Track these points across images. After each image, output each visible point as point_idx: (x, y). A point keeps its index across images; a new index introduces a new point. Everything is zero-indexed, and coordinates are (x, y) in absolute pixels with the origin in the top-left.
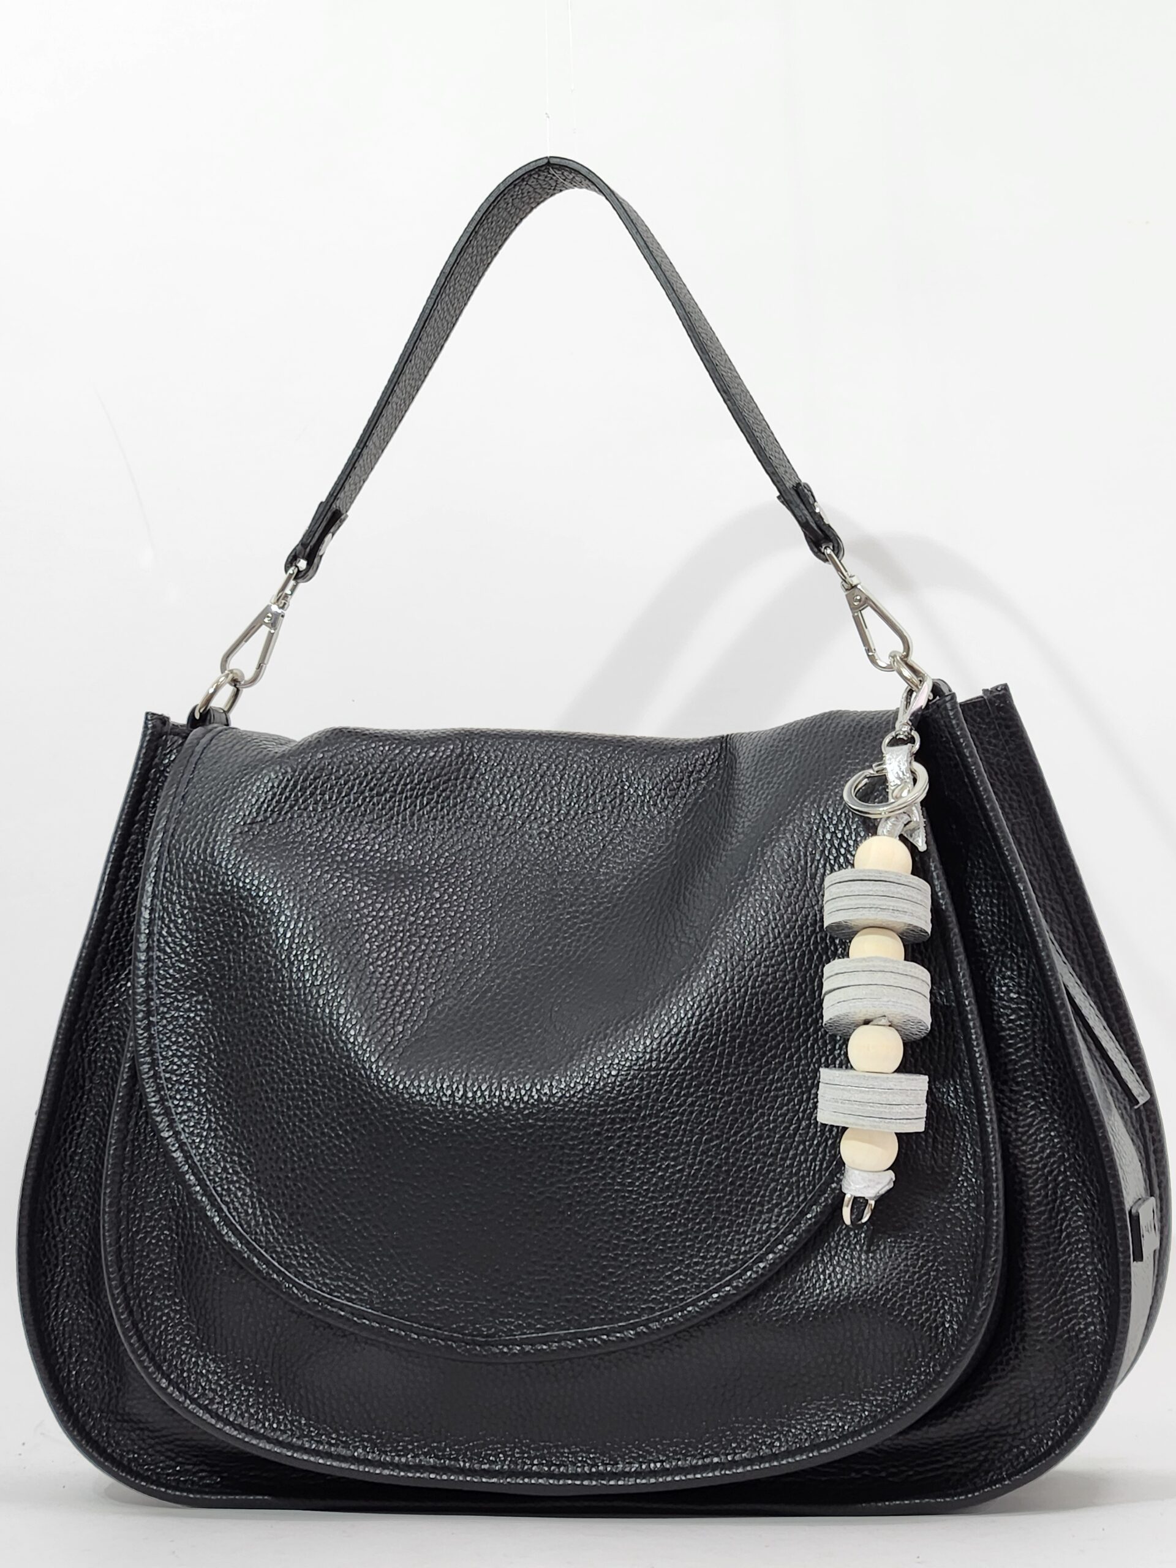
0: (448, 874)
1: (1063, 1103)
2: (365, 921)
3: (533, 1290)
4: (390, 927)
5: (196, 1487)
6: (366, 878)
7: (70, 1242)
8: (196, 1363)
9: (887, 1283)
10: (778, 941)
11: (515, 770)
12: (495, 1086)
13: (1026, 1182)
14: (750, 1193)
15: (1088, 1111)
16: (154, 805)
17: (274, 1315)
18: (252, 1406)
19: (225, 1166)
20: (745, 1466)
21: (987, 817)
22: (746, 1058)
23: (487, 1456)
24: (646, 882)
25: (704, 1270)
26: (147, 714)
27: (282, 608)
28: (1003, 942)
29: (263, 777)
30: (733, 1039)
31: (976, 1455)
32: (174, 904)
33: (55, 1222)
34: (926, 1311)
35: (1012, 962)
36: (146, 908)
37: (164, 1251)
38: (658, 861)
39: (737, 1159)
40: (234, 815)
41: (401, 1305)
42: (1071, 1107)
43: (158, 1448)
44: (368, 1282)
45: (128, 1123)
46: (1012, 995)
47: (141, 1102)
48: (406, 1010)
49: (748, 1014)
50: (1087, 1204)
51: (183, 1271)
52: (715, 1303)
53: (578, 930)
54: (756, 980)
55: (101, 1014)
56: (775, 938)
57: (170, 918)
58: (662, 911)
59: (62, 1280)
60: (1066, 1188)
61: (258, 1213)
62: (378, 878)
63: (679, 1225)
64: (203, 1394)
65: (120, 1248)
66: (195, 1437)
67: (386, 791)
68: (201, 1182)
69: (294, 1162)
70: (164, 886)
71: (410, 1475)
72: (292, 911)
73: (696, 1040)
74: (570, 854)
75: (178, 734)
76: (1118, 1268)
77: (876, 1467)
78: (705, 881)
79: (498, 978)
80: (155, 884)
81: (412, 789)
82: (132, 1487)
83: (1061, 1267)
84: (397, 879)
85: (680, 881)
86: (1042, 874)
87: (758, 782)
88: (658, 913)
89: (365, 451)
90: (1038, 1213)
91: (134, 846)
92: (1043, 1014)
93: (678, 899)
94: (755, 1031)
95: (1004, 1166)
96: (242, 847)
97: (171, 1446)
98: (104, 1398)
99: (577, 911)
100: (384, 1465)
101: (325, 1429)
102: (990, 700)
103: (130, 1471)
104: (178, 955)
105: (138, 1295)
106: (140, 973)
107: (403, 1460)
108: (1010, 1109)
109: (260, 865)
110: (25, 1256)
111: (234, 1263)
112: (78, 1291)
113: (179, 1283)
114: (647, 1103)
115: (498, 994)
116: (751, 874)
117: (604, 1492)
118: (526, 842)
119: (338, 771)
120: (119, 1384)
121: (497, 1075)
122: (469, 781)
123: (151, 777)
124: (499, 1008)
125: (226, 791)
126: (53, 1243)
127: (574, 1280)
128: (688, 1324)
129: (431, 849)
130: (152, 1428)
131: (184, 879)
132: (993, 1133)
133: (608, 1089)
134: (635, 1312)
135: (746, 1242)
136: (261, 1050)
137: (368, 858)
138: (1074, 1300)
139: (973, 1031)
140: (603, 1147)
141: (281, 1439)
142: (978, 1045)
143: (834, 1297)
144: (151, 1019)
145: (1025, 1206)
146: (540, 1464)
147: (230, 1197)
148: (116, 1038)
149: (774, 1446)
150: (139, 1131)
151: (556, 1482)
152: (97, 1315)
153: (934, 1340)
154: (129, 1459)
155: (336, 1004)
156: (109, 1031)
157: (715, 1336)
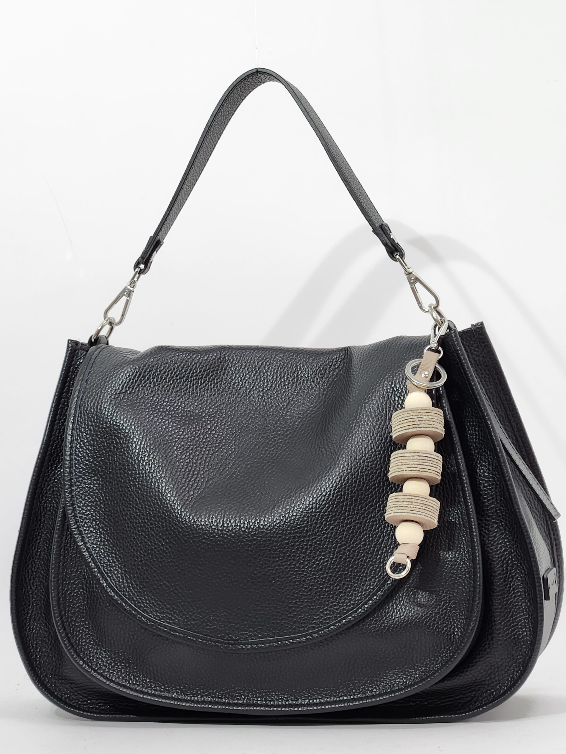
0: (214, 416)
1: (511, 526)
2: (174, 440)
3: (257, 618)
4: (186, 443)
5: (98, 711)
6: (175, 419)
7: (36, 594)
8: (96, 653)
9: (427, 613)
10: (373, 450)
11: (246, 365)
12: (237, 521)
13: (493, 564)
14: (360, 571)
15: (522, 530)
16: (73, 384)
17: (133, 630)
18: (123, 673)
19: (109, 559)
20: (359, 701)
21: (472, 389)
22: (358, 506)
23: (236, 697)
24: (310, 419)
26: (69, 340)
27: (133, 287)
28: (481, 448)
29: (125, 371)
30: (352, 498)
31: (470, 694)
32: (82, 433)
33: (28, 584)
35: (485, 458)
37: (80, 599)
38: (315, 409)
39: (354, 555)
40: (111, 390)
41: (193, 625)
42: (514, 528)
43: (79, 692)
44: (178, 615)
45: (62, 538)
46: (485, 474)
47: (68, 527)
48: (194, 483)
49: (359, 485)
50: (522, 574)
51: (89, 609)
52: (344, 624)
53: (277, 443)
54: (362, 469)
55: (48, 485)
56: (372, 449)
57: (81, 440)
58: (317, 435)
59: (32, 612)
60: (512, 566)
61: (125, 581)
62: (180, 419)
63: (326, 587)
64: (100, 668)
65: (59, 598)
66: (97, 687)
67: (184, 376)
68: (97, 566)
69: (142, 557)
70: (78, 424)
71: (199, 706)
72: (139, 436)
73: (334, 498)
74: (272, 406)
75: (84, 350)
76: (537, 604)
77: (422, 700)
78: (338, 420)
79: (238, 467)
80: (73, 423)
81: (197, 375)
82: (67, 711)
83: (510, 604)
84: (189, 419)
85: (326, 420)
86: (500, 413)
87: (362, 371)
88: (316, 435)
89: (171, 212)
90: (499, 579)
91: (64, 404)
92: (500, 484)
93: (325, 429)
94: (362, 494)
95: (482, 557)
96: (115, 405)
97: (85, 691)
98: (52, 669)
100: (187, 701)
101: (158, 684)
102: (474, 330)
103: (66, 703)
104: (84, 457)
105: (68, 620)
106: (66, 466)
107: (196, 698)
108: (485, 529)
109: (124, 414)
110: (14, 601)
111: (114, 605)
112: (40, 618)
113: (88, 614)
114: (311, 529)
115: (239, 475)
116: (359, 418)
117: (292, 714)
118: (252, 400)
119: (160, 367)
120: (60, 662)
121: (238, 515)
122: (223, 371)
123: (71, 370)
124: (239, 482)
125: (107, 378)
126: (27, 594)
127: (276, 613)
128: (331, 634)
129: (206, 404)
130: (76, 683)
131: (87, 421)
132: (477, 541)
133: (292, 522)
134: (306, 629)
135: (359, 595)
136: (125, 503)
137: (176, 409)
138: (517, 620)
139: (467, 492)
140: (290, 550)
141: (137, 689)
142: (470, 499)
143: (402, 620)
144: (72, 488)
145: (493, 575)
146: (261, 700)
147: (111, 574)
148: (56, 496)
149: (373, 691)
150: (68, 542)
151: (269, 709)
152: (49, 629)
153: (449, 640)
154: (65, 698)
155: (161, 481)
156: (52, 493)
157: (344, 639)
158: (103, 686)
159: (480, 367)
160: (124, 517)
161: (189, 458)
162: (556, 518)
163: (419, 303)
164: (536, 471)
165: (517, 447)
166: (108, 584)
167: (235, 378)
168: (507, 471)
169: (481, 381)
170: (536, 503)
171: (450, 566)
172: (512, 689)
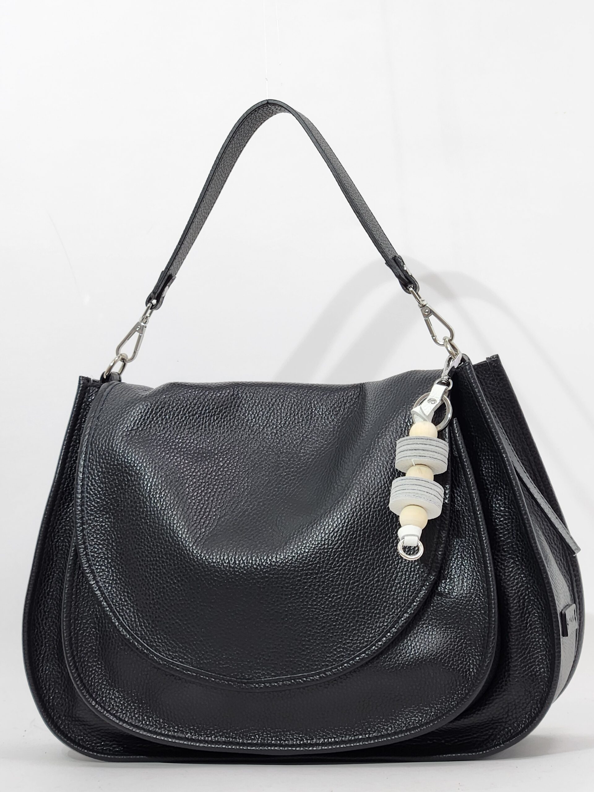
0: (227, 453)
1: (528, 561)
2: (186, 477)
4: (199, 480)
5: (112, 752)
6: (187, 456)
7: (48, 635)
8: (109, 693)
9: (442, 650)
10: (386, 485)
11: (259, 402)
12: (249, 558)
13: (509, 599)
14: (374, 608)
15: (538, 565)
16: (84, 422)
17: (146, 669)
18: (137, 714)
19: (121, 598)
20: (374, 740)
21: (487, 422)
22: (371, 542)
23: (250, 736)
24: (323, 456)
25: (352, 646)
26: (80, 377)
27: (145, 323)
28: (497, 482)
29: (137, 408)
30: (364, 533)
31: (487, 732)
32: (94, 470)
33: (41, 624)
34: (461, 663)
35: (501, 492)
36: (81, 472)
37: (93, 639)
38: (329, 446)
39: (367, 592)
40: (122, 426)
41: (206, 664)
42: (531, 562)
43: (93, 734)
44: (190, 654)
45: (74, 577)
46: (502, 509)
47: (80, 567)
48: (206, 521)
49: (372, 521)
50: (539, 610)
51: (102, 649)
52: (358, 662)
53: (290, 480)
54: (375, 504)
55: (60, 524)
56: (384, 484)
57: (92, 477)
58: (330, 470)
59: (45, 652)
60: (529, 602)
61: (137, 620)
62: (193, 456)
63: (340, 624)
64: (113, 708)
65: (71, 638)
66: (110, 728)
67: (196, 413)
68: (109, 605)
69: (154, 595)
70: (89, 461)
71: (213, 746)
72: (151, 473)
73: (346, 534)
74: (286, 443)
75: (95, 386)
76: (554, 641)
77: (439, 738)
78: (350, 455)
79: (251, 505)
80: (85, 461)
81: (209, 412)
82: (80, 753)
83: (527, 640)
84: (202, 457)
85: (339, 456)
86: (517, 447)
87: (376, 406)
88: (328, 471)
89: (183, 246)
90: (516, 614)
91: (75, 442)
92: (516, 518)
93: (338, 464)
94: (375, 529)
95: (498, 592)
96: (126, 442)
97: (99, 733)
98: (66, 710)
99: (289, 471)
100: (200, 741)
101: (172, 724)
102: (490, 363)
103: (79, 745)
104: (96, 495)
105: (80, 660)
106: (78, 504)
107: (210, 739)
108: (502, 564)
109: (135, 451)
110: (26, 642)
111: (126, 645)
112: (52, 658)
113: (100, 654)
114: (323, 565)
115: (251, 512)
116: (372, 452)
117: (307, 753)
118: (265, 438)
119: (173, 404)
120: (73, 703)
121: (250, 552)
122: (237, 408)
123: (83, 407)
124: (251, 519)
125: (119, 414)
126: (40, 635)
127: (289, 651)
128: (345, 672)
129: (218, 441)
130: (89, 724)
131: (99, 458)
132: (491, 576)
133: (304, 559)
134: (319, 667)
135: (373, 632)
136: (137, 541)
137: (188, 446)
138: (534, 657)
139: (481, 527)
140: (302, 587)
141: (150, 729)
142: (484, 534)
143: (416, 657)
144: (84, 526)
145: (509, 611)
146: (276, 740)
147: (123, 612)
148: (68, 535)
149: (388, 730)
150: (79, 581)
151: (283, 749)
152: (62, 669)
153: (465, 677)
154: (79, 739)
155: (172, 518)
156: (64, 532)
157: (359, 677)
158: (116, 726)
159: (495, 400)
160: (136, 555)
161: (200, 495)
162: (575, 552)
163: (433, 336)
164: (554, 505)
165: (535, 482)
166: (120, 623)
167: (248, 415)
168: (524, 505)
169: (497, 415)
170: (555, 539)
171: (464, 602)
172: (530, 726)
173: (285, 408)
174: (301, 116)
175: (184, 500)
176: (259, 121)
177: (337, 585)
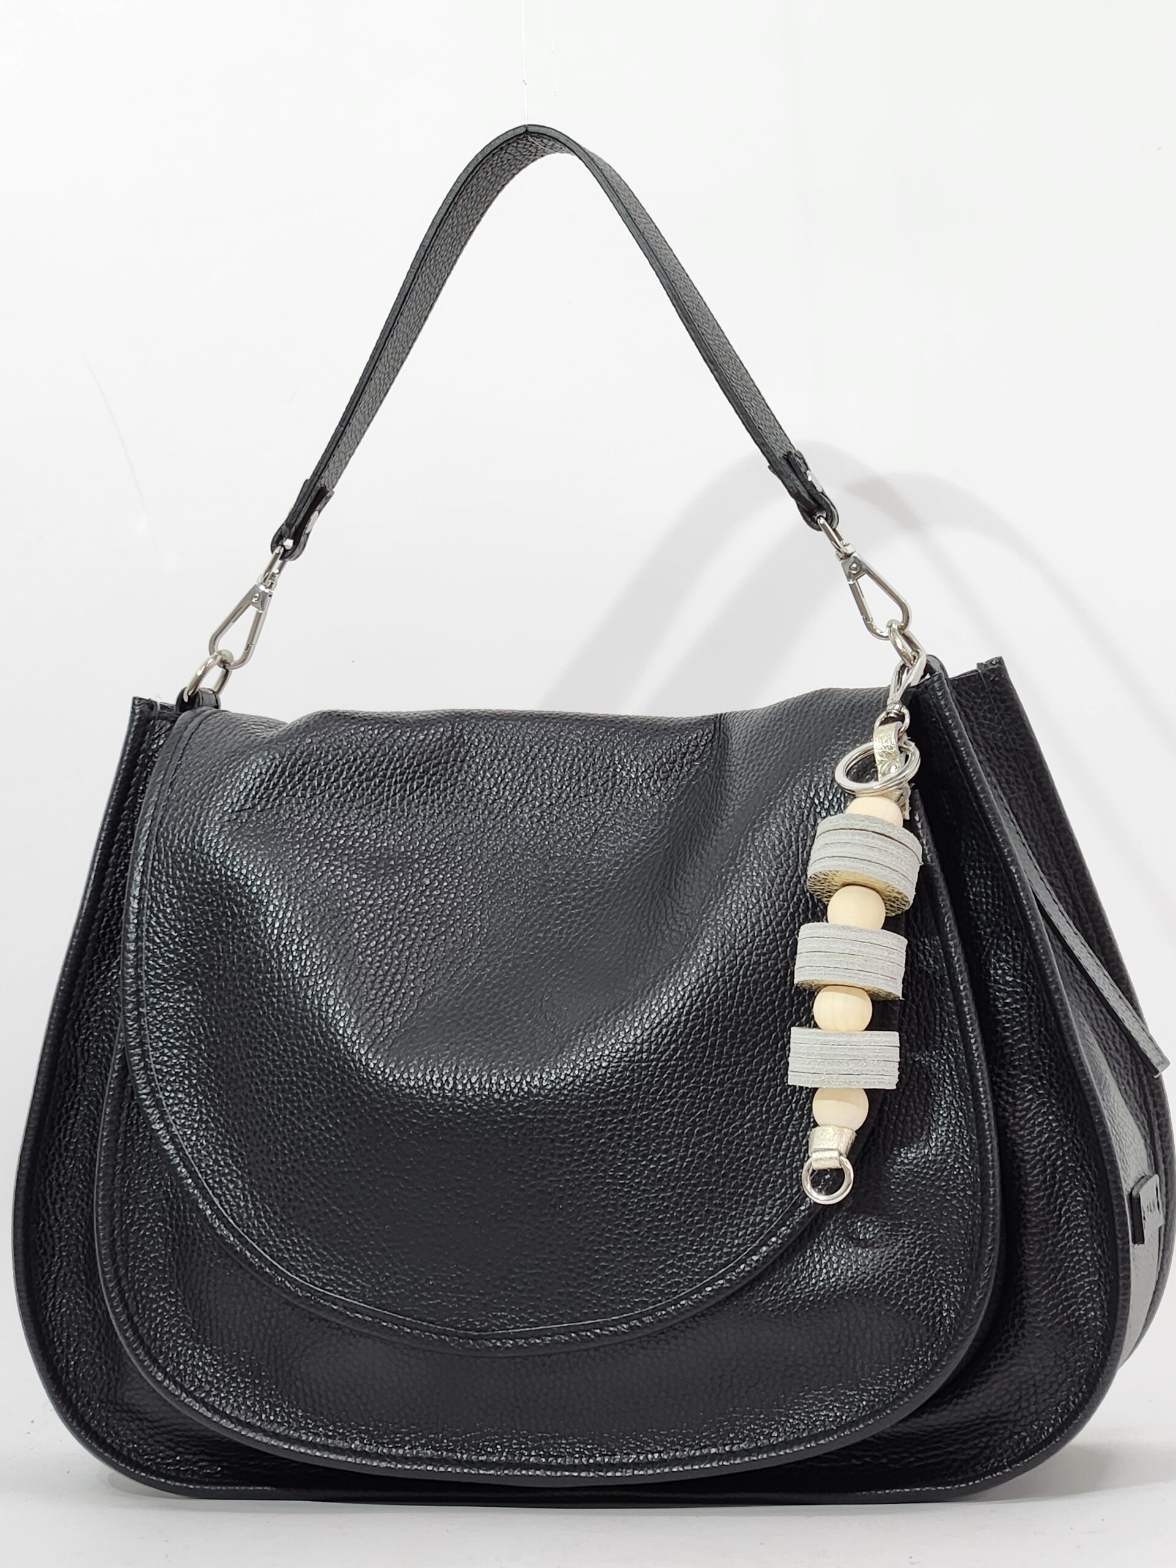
0: (438, 859)
1: (1061, 1087)
2: (354, 909)
3: (526, 1284)
4: (379, 916)
5: (196, 1477)
6: (355, 865)
7: (66, 1232)
8: (192, 1356)
9: (884, 1272)
10: (770, 929)
11: (506, 752)
12: (484, 1079)
13: (1025, 1167)
14: (743, 1185)
15: (1084, 1096)
16: (143, 791)
17: (269, 1307)
18: (249, 1398)
19: (217, 1159)
20: (742, 1457)
21: (978, 799)
22: (738, 1048)
23: (484, 1448)
24: (639, 866)
26: (134, 699)
28: (998, 924)
29: (251, 764)
30: (725, 1029)
31: (977, 1442)
32: (162, 894)
33: (51, 1211)
34: (923, 1300)
35: (1007, 945)
36: (135, 897)
37: (158, 1243)
38: (651, 845)
39: (730, 1151)
40: (221, 802)
41: (393, 1298)
42: (1068, 1091)
43: (158, 1438)
44: (360, 1276)
45: (120, 1115)
46: (1008, 978)
47: (132, 1092)
48: (395, 1000)
49: (740, 1004)
50: (1085, 1188)
51: (177, 1264)
52: (709, 1296)
53: (570, 916)
54: (747, 969)
55: (93, 1003)
56: (767, 926)
57: (159, 908)
58: (654, 898)
59: (59, 1269)
60: (1064, 1173)
61: (250, 1206)
62: (367, 865)
63: (672, 1218)
64: (200, 1387)
65: (114, 1240)
66: (194, 1428)
67: (375, 775)
68: (192, 1174)
69: (285, 1154)
70: (152, 875)
71: (407, 1467)
72: (280, 900)
73: (687, 1030)
74: (561, 838)
75: (166, 719)
76: (1116, 1253)
77: (876, 1454)
78: (696, 867)
79: (488, 966)
80: (144, 873)
81: (402, 774)
82: (132, 1478)
83: (1060, 1252)
84: (386, 866)
85: (672, 866)
86: (1040, 849)
87: (749, 763)
88: (650, 899)
89: (348, 429)
90: (1037, 1198)
91: (124, 833)
92: (1038, 998)
93: (670, 884)
94: (747, 1021)
95: (1000, 1153)
96: (230, 835)
97: (170, 1437)
98: (102, 1389)
100: (381, 1457)
101: (322, 1421)
102: (984, 675)
103: (129, 1461)
104: (166, 944)
105: (133, 1288)
106: (129, 963)
107: (401, 1452)
108: (1008, 1093)
109: (248, 854)
110: (20, 1248)
111: (227, 1255)
112: (75, 1281)
113: (174, 1275)
114: (638, 1094)
115: (489, 983)
116: (741, 861)
117: (602, 1484)
118: (517, 826)
119: (326, 756)
120: (117, 1376)
121: (486, 1067)
122: (459, 764)
123: (140, 762)
124: (488, 998)
125: (214, 778)
126: (49, 1233)
127: (566, 1273)
128: (682, 1318)
129: (421, 834)
130: (150, 1419)
131: (172, 868)
132: (988, 1120)
133: (599, 1081)
134: (629, 1306)
135: (740, 1234)
136: (251, 1042)
137: (357, 845)
138: (1074, 1286)
139: (968, 1017)
140: (594, 1139)
141: (278, 1431)
142: (973, 1031)
143: (831, 1286)
144: (141, 1010)
145: (1023, 1191)
146: (538, 1455)
147: (221, 1189)
148: (108, 1026)
149: (771, 1437)
150: (132, 1122)
151: (553, 1474)
152: (95, 1305)
153: (931, 1329)
154: (128, 1449)
155: (325, 995)
156: (101, 1019)
157: (710, 1327)
158: (206, 1424)
159: (997, 753)
160: (249, 1071)
161: (383, 947)
162: (1159, 1068)
163: (867, 619)
164: (1116, 971)
165: (1077, 920)
166: (215, 1211)
167: (482, 779)
168: (1053, 973)
169: (1000, 783)
170: (1117, 1039)
171: (931, 1172)
172: (1066, 1431)
173: (558, 766)
174: (595, 159)
175: (349, 957)
176: (509, 170)
177: (669, 1137)
